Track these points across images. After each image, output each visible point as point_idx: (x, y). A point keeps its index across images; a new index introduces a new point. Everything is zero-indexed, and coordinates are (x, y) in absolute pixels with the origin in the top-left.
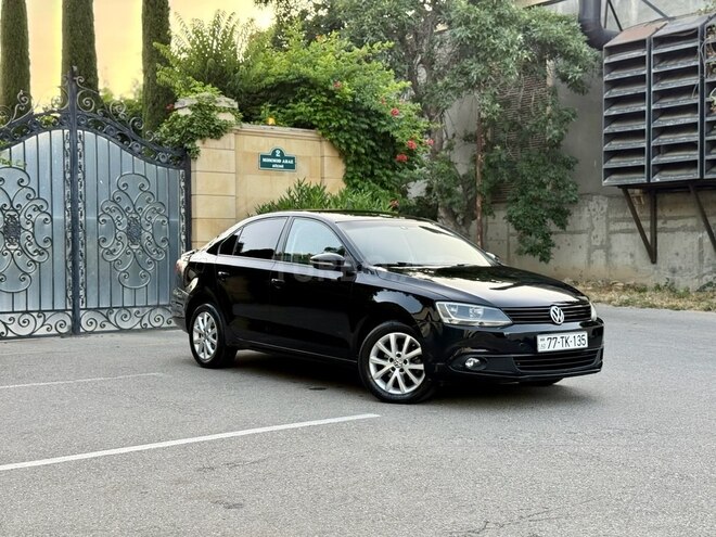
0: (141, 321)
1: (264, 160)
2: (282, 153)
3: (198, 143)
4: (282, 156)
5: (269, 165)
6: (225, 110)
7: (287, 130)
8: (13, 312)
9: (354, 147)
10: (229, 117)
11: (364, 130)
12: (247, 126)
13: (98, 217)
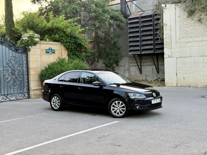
0: (16, 97)
1: (47, 51)
2: (51, 49)
3: (30, 47)
4: (52, 50)
5: (48, 52)
6: (37, 38)
7: (52, 43)
9: (70, 47)
10: (38, 40)
11: (73, 42)
12: (42, 42)
13: (3, 69)
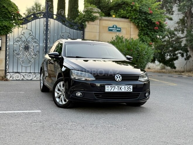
1: (110, 29)
2: (116, 26)
3: (86, 23)
4: (116, 27)
5: (112, 30)
6: (96, 12)
7: (118, 19)
8: (26, 73)
9: (140, 25)
10: (97, 15)
11: (143, 19)
12: (104, 18)
